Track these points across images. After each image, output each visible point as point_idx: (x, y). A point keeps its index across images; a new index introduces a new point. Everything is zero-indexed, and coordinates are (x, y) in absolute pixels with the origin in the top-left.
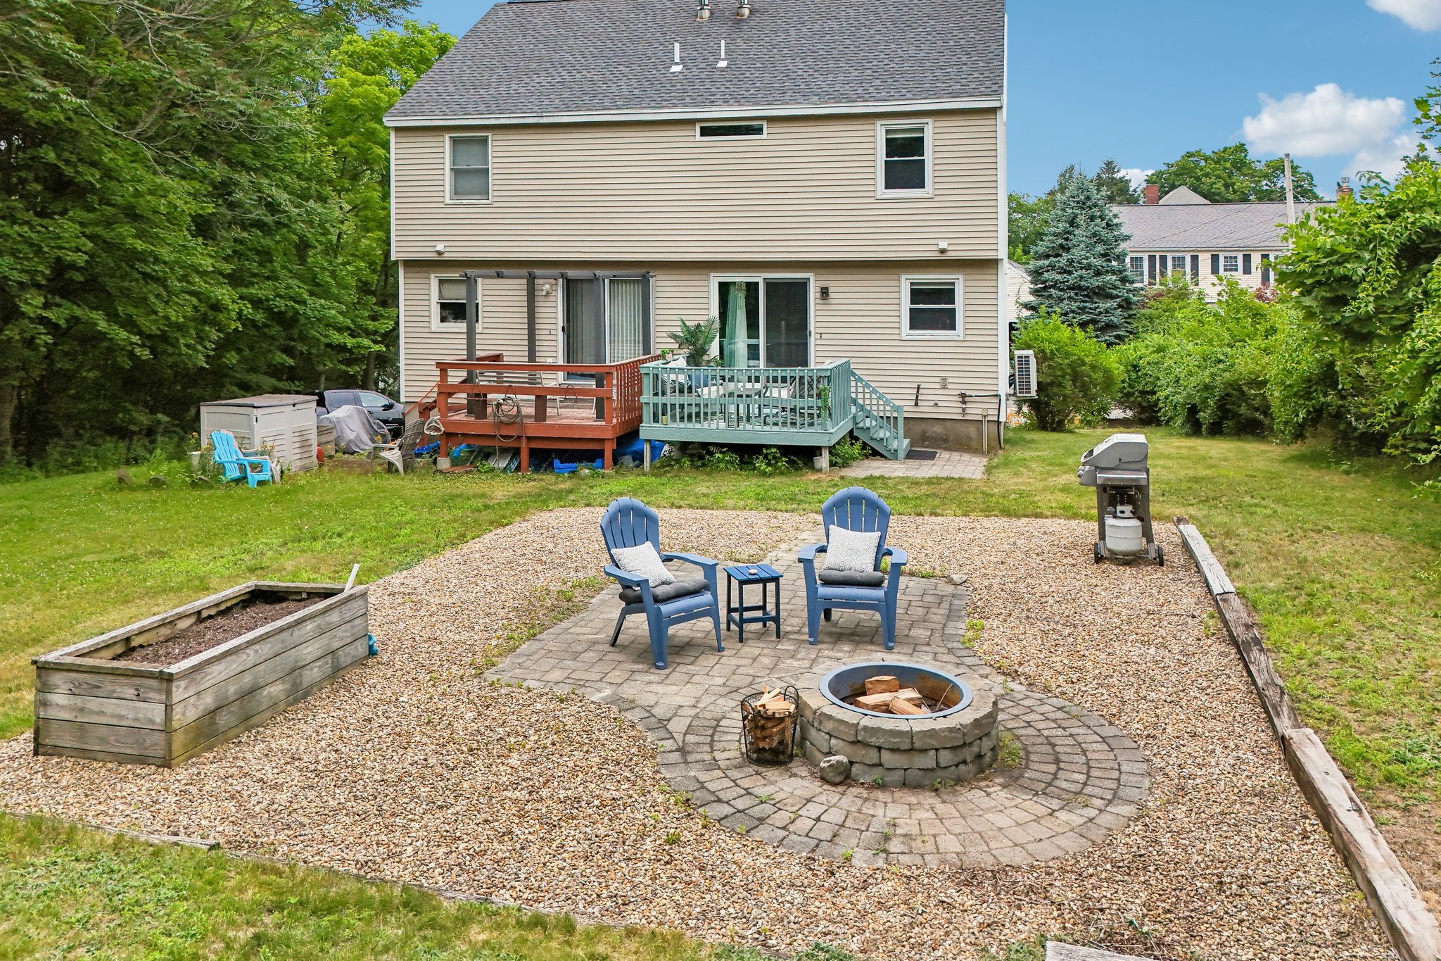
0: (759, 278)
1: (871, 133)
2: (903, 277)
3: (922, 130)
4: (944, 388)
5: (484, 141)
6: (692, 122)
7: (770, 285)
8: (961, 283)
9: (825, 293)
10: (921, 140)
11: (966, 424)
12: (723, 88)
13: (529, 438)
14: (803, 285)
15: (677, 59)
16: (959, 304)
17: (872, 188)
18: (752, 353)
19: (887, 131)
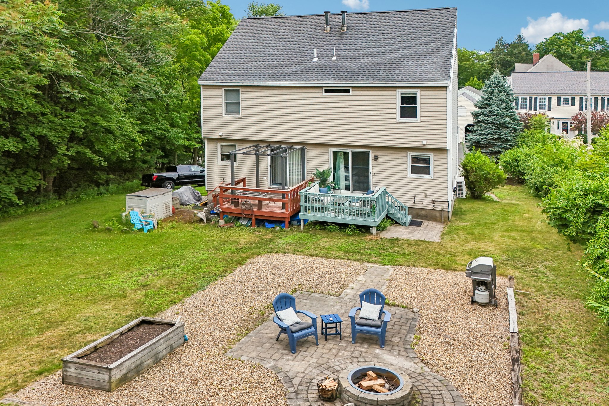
0: (349, 150)
1: (395, 95)
2: (408, 153)
3: (416, 94)
4: (426, 197)
5: (238, 91)
6: (322, 87)
7: (354, 153)
8: (432, 157)
9: (376, 158)
10: (415, 97)
11: (435, 212)
12: (334, 72)
13: (255, 216)
14: (367, 154)
15: (316, 56)
17: (395, 117)
18: (347, 179)
19: (401, 94)
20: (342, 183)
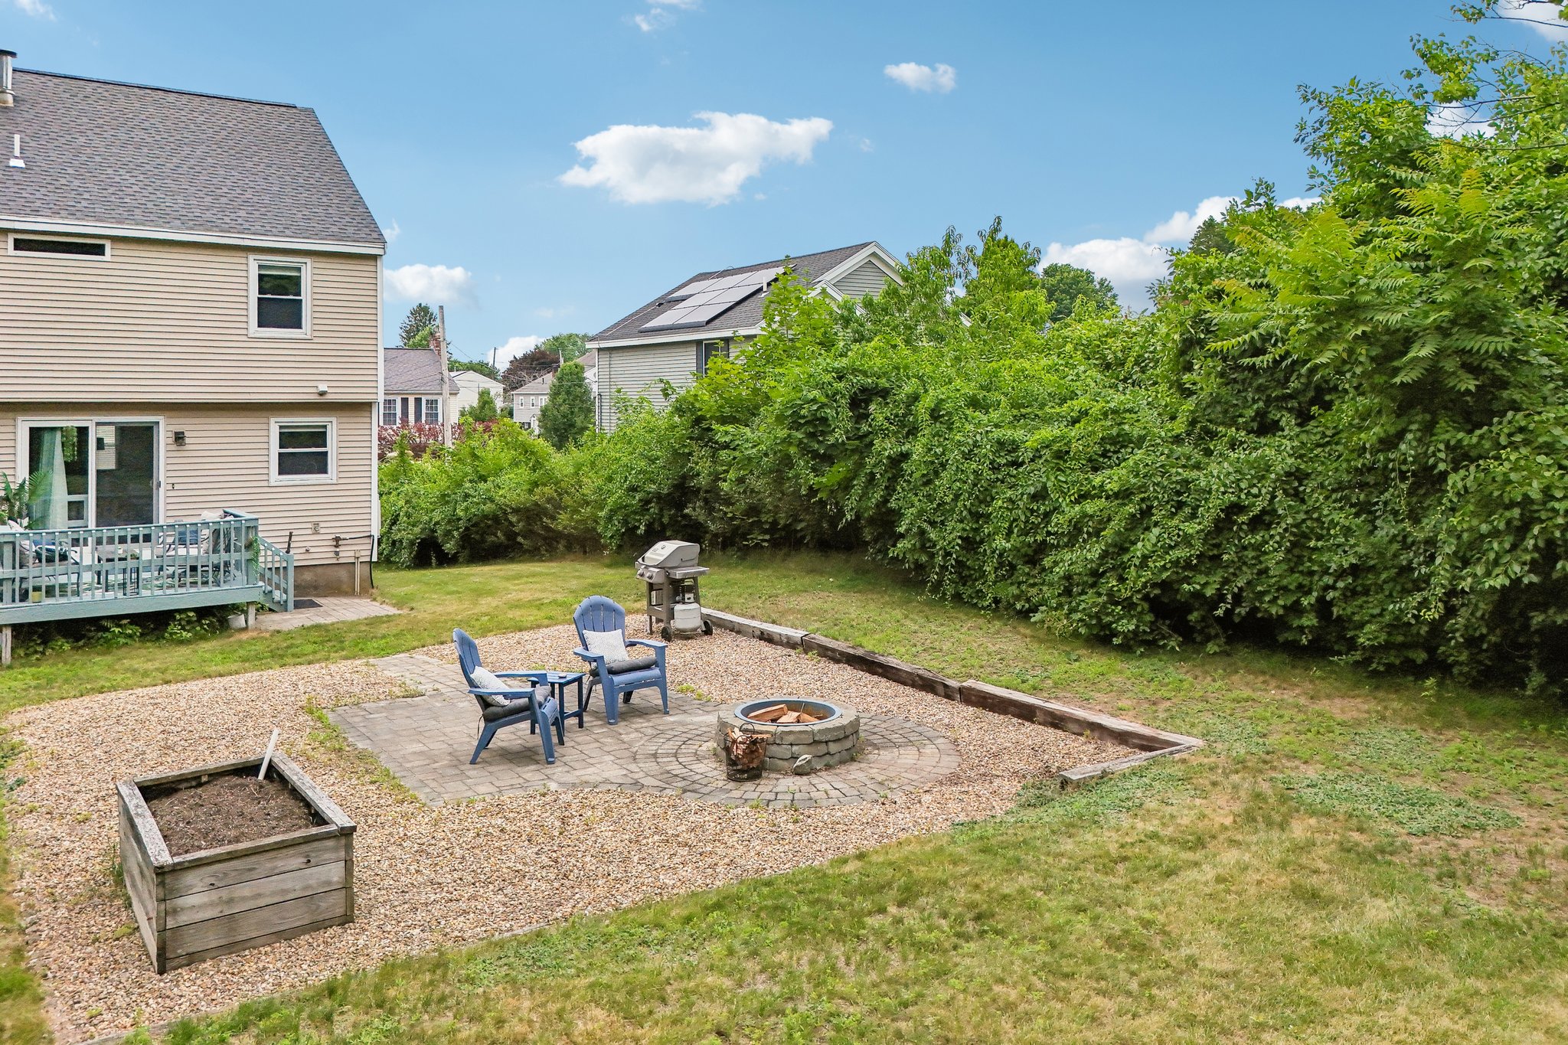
0: (89, 422)
1: (241, 267)
2: (273, 420)
3: (297, 269)
4: (316, 532)
6: (5, 232)
8: (335, 427)
9: (179, 438)
10: (298, 278)
11: (336, 568)
14: (149, 429)
16: (332, 447)
17: (246, 325)
19: (260, 267)
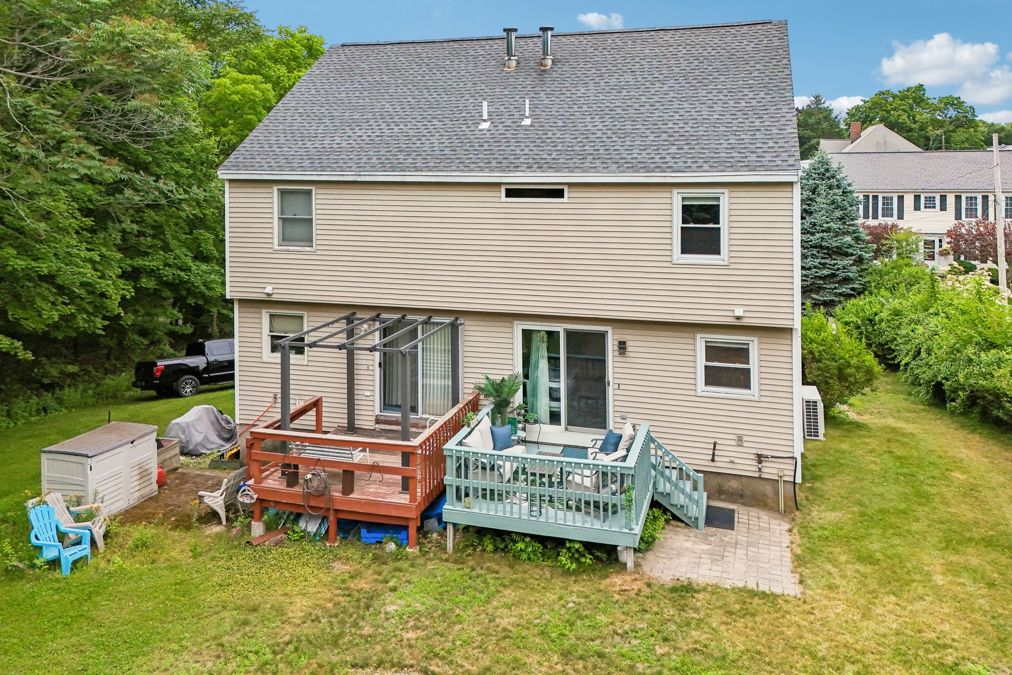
0: (560, 328)
1: (668, 201)
2: (699, 336)
3: (718, 199)
4: (740, 445)
5: (309, 193)
6: (499, 185)
7: (570, 334)
8: (755, 345)
9: (622, 346)
10: (717, 207)
11: (762, 481)
12: (526, 152)
13: (336, 511)
14: (602, 336)
15: (485, 117)
16: (754, 364)
17: (669, 253)
18: (554, 396)
19: (684, 199)
20: (544, 405)
